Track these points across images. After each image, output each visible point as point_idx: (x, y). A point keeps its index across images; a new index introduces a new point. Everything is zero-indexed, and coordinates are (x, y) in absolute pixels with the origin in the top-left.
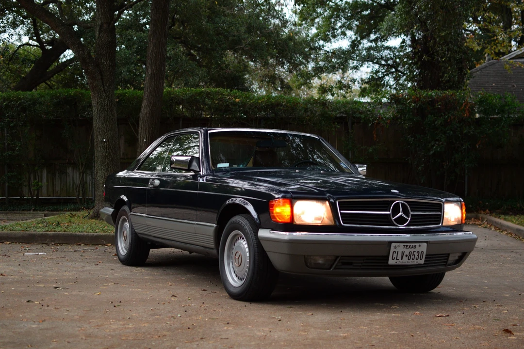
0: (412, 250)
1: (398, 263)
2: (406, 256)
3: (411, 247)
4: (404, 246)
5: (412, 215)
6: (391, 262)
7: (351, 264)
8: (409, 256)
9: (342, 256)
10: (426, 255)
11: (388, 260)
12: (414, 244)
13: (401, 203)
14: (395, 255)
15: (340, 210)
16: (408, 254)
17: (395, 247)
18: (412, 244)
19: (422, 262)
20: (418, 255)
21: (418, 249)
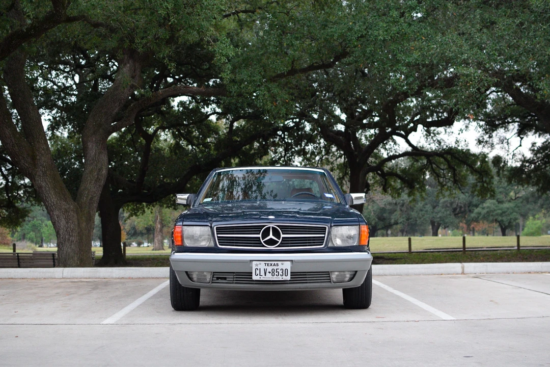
0: (275, 268)
1: (262, 279)
2: (270, 272)
3: (273, 265)
4: (265, 264)
5: (283, 238)
6: (254, 278)
7: (225, 279)
8: (273, 272)
9: (214, 272)
10: (291, 273)
11: (252, 275)
12: (276, 263)
13: (272, 227)
14: (258, 272)
15: (217, 234)
16: (271, 271)
17: (257, 265)
18: (273, 263)
19: (288, 278)
20: (282, 272)
21: (280, 267)
